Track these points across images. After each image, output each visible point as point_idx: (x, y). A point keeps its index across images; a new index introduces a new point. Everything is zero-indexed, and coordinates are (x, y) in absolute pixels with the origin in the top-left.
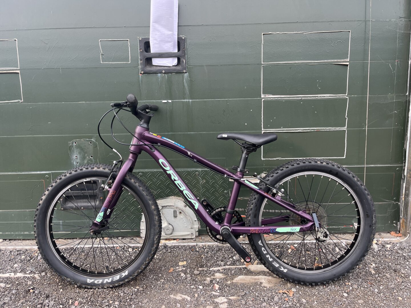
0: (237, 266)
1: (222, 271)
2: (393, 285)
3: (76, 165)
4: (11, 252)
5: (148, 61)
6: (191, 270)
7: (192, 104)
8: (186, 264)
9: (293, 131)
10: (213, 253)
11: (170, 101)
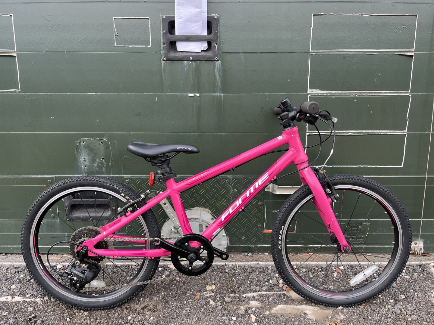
0: (275, 293)
1: (258, 298)
3: (85, 168)
4: (7, 269)
5: (172, 44)
6: (221, 297)
7: (224, 99)
8: (215, 289)
9: (343, 134)
10: (245, 275)
11: (198, 95)
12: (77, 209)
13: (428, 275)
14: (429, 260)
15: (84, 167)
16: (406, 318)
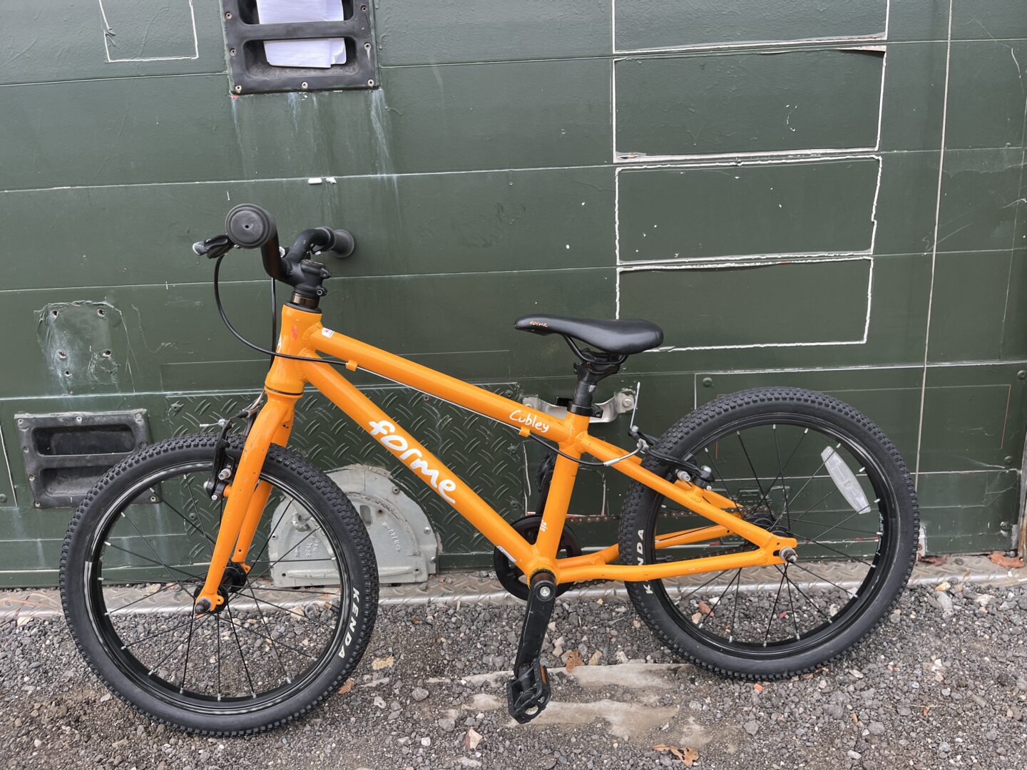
1: (497, 686)
2: (993, 731)
3: (65, 377)
5: (254, 50)
6: (404, 686)
7: (399, 187)
8: (393, 666)
9: (710, 266)
10: (474, 628)
11: (332, 179)
12: (61, 478)
13: (928, 615)
14: (937, 574)
15: (63, 374)
16: (855, 729)
